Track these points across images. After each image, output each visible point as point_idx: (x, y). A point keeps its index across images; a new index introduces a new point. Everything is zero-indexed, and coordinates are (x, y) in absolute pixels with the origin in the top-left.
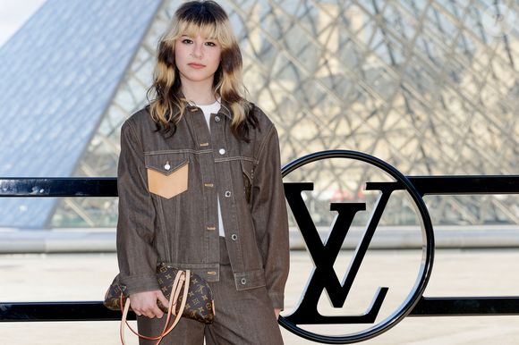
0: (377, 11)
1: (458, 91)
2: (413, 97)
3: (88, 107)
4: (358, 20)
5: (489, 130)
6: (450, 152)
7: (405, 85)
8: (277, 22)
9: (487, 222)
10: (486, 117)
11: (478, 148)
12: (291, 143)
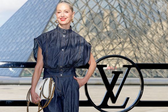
0: (122, 12)
1: (146, 36)
2: (132, 38)
4: (116, 14)
5: (156, 49)
6: (144, 55)
7: (130, 34)
8: (91, 15)
9: (155, 77)
10: (155, 45)
11: (152, 54)
12: (95, 52)
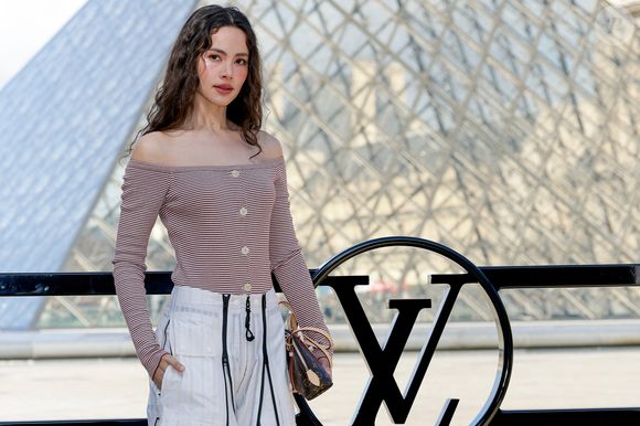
0: (422, 68)
1: (518, 162)
2: (466, 169)
3: (82, 185)
4: (399, 79)
5: (556, 208)
6: (510, 235)
7: (457, 155)
8: (304, 82)
9: (555, 317)
10: (552, 193)
11: (543, 230)
12: (322, 226)
